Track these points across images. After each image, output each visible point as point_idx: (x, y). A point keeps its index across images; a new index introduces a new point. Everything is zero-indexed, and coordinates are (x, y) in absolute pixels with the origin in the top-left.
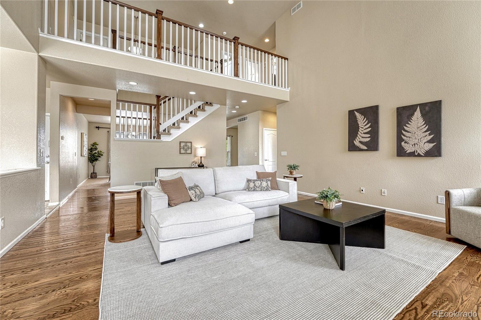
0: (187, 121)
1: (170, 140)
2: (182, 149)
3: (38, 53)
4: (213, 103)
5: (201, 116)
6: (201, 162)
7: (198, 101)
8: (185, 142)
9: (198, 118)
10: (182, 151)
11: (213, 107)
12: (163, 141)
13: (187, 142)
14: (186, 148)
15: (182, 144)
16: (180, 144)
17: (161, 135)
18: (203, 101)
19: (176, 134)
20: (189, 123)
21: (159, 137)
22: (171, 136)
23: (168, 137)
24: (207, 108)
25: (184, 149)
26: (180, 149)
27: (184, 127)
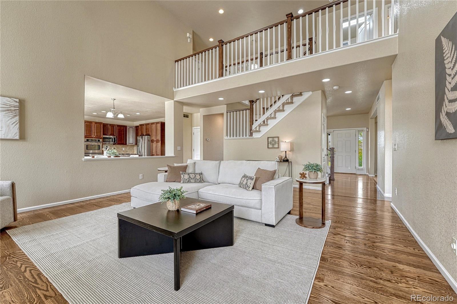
0: (275, 118)
1: (260, 137)
2: (270, 144)
3: (173, 100)
4: (303, 92)
5: (288, 109)
6: (286, 157)
7: (286, 95)
8: (272, 137)
9: (285, 112)
10: (270, 146)
11: (302, 96)
12: (254, 137)
13: (274, 137)
14: (273, 143)
15: (270, 139)
16: (268, 139)
17: (253, 133)
18: (291, 93)
19: (264, 130)
20: (277, 119)
21: (251, 134)
22: (260, 133)
23: (259, 134)
24: (295, 99)
25: (272, 144)
26: (268, 143)
27: (272, 123)
